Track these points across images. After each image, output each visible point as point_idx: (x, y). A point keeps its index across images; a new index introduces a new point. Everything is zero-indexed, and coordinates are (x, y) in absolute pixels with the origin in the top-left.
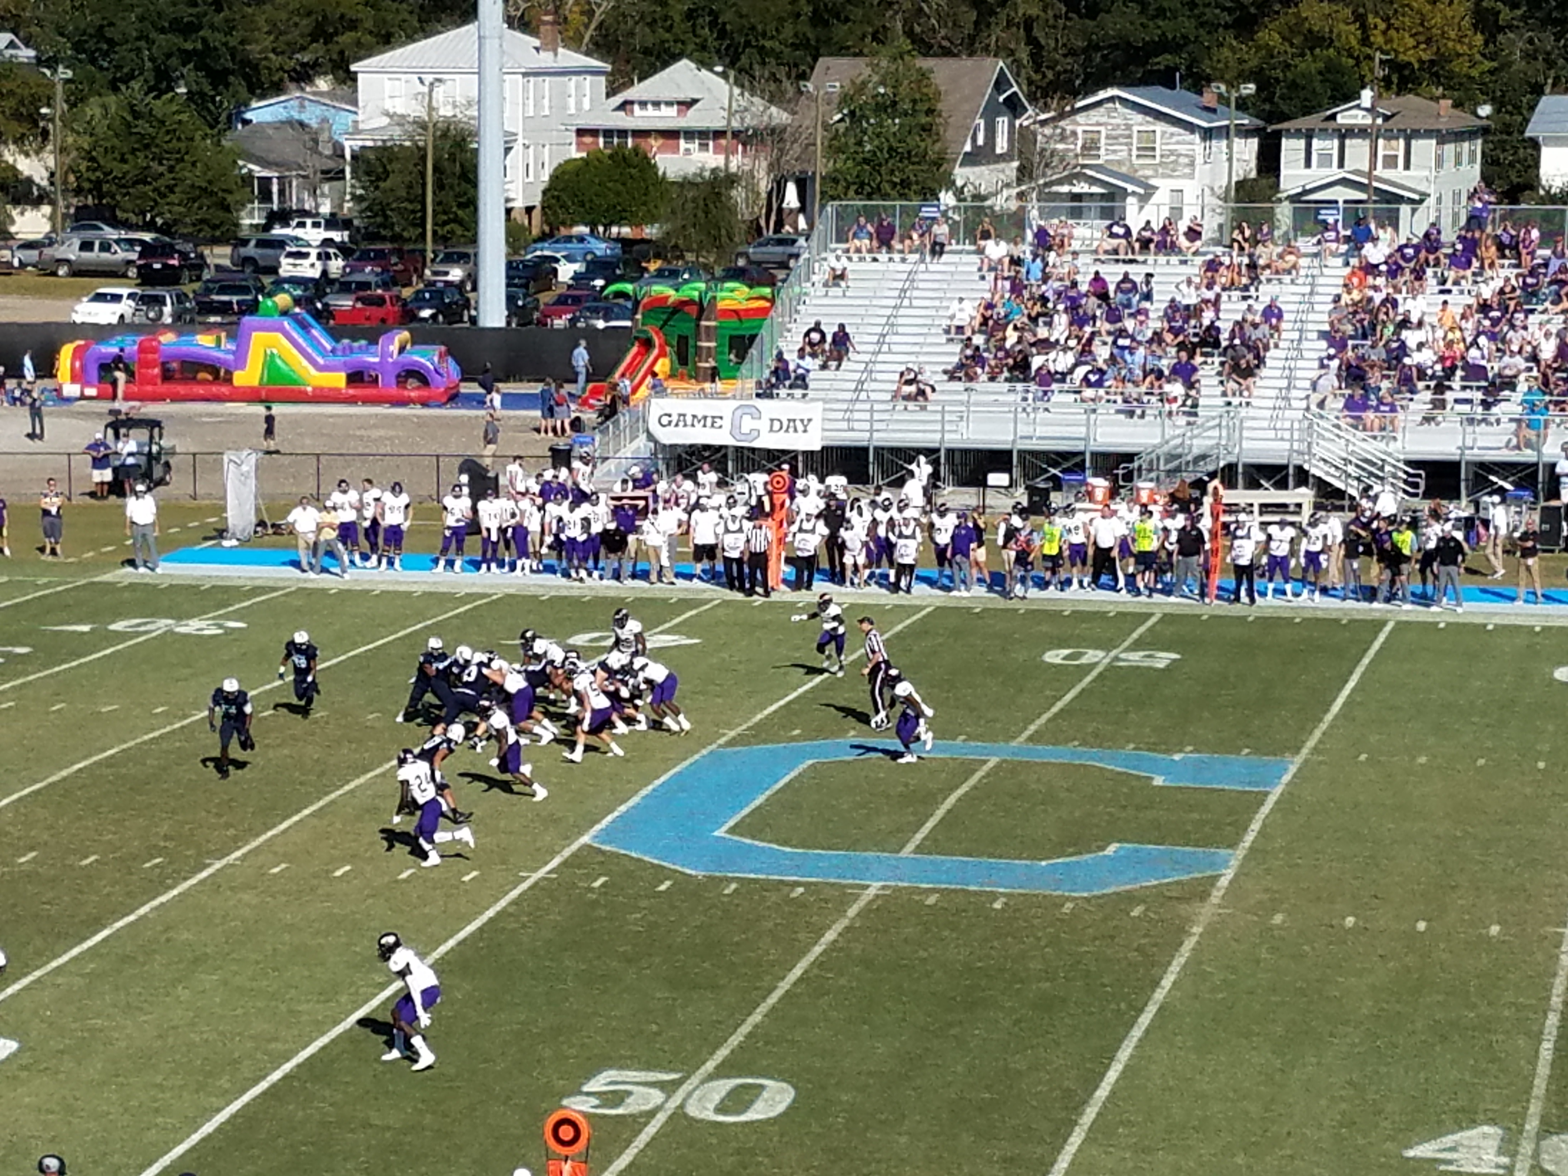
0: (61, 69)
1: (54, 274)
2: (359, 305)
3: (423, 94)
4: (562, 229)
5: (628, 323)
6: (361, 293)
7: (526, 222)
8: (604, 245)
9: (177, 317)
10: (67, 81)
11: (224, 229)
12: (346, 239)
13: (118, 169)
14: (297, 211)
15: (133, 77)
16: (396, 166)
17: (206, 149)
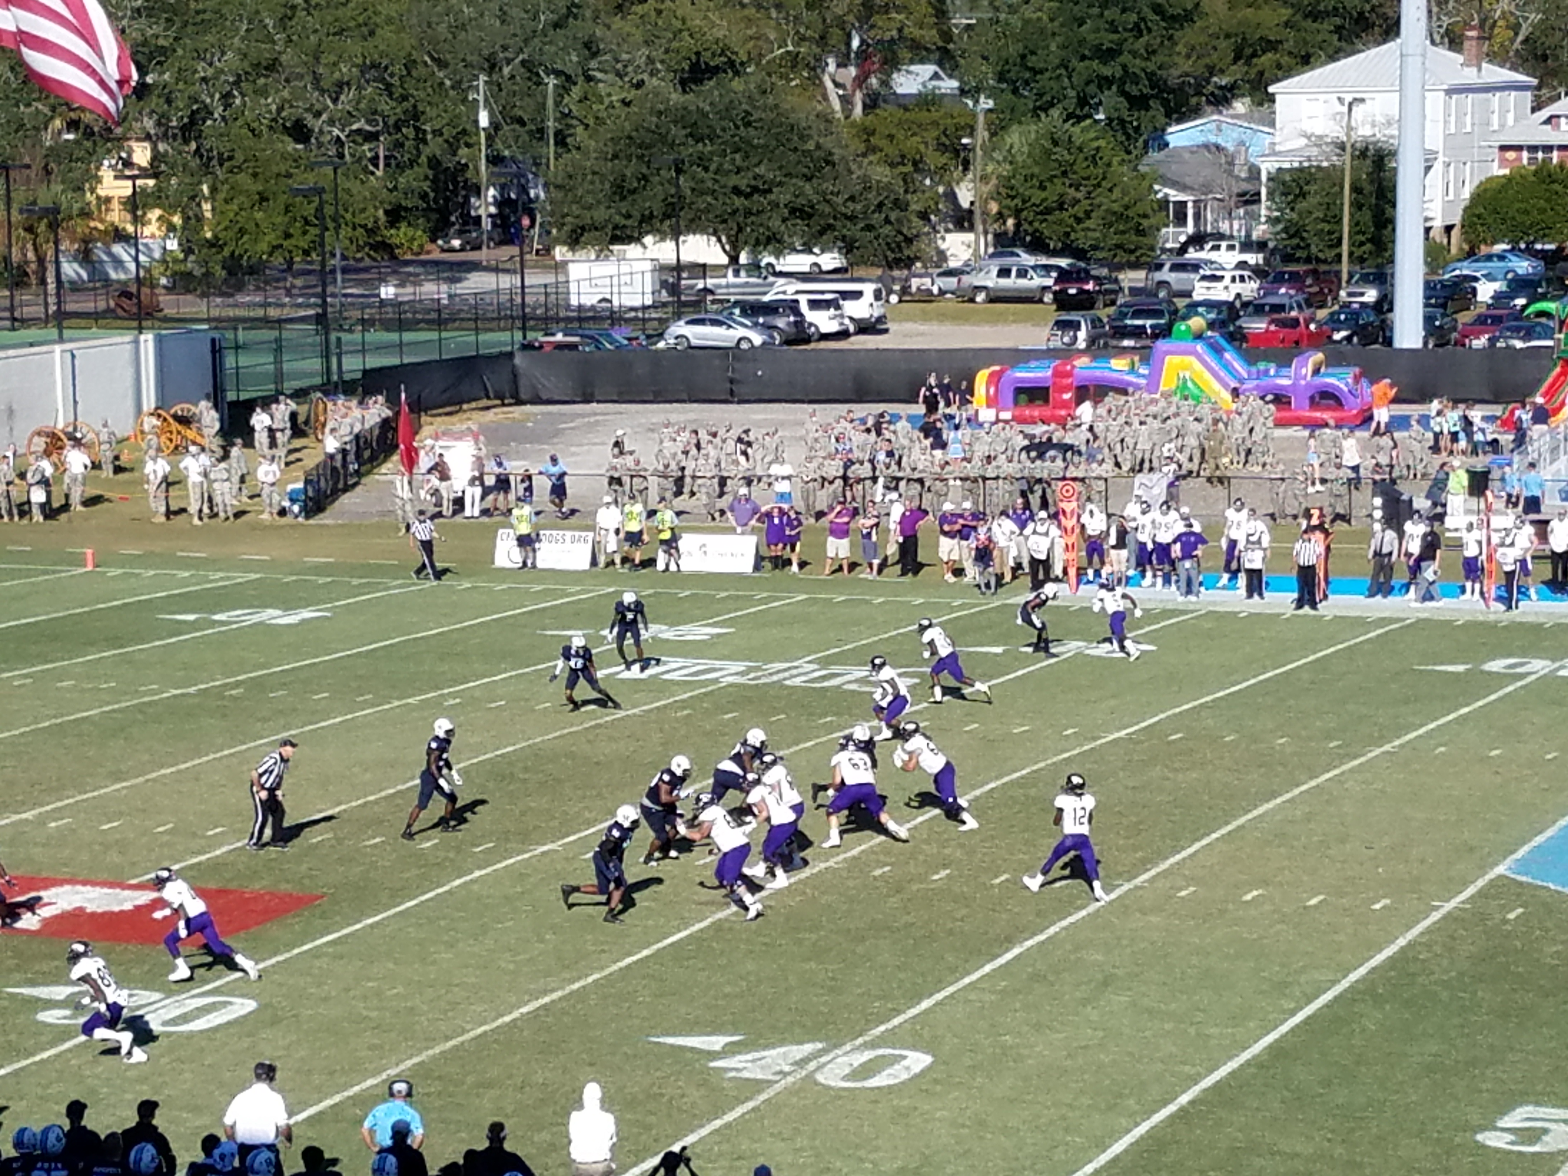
0: (982, 99)
1: (972, 300)
2: (1273, 328)
3: (1342, 113)
4: (1483, 247)
5: (1550, 343)
6: (1276, 316)
7: (1445, 241)
8: (1525, 264)
9: (1092, 341)
10: (990, 111)
11: (1138, 254)
12: (1261, 262)
13: (1037, 196)
14: (1212, 234)
15: (1052, 105)
16: (1313, 188)
17: (1123, 174)
